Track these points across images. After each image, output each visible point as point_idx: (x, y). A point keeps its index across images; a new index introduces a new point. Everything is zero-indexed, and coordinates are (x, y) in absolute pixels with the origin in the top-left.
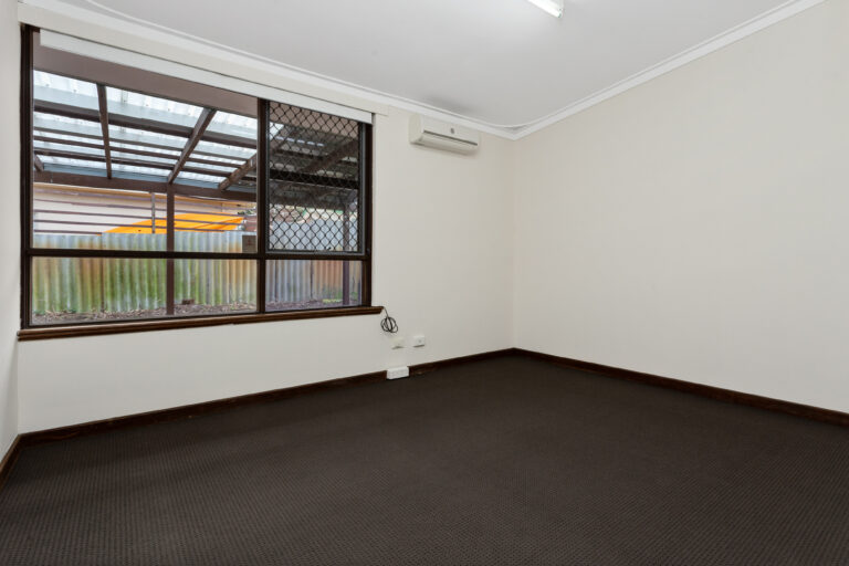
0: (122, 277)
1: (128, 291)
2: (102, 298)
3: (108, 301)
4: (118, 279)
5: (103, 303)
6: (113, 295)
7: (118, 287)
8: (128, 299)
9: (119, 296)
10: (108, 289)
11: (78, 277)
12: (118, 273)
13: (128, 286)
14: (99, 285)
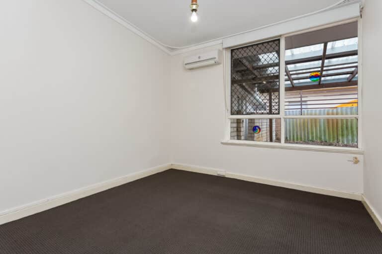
0: (347, 128)
1: (350, 134)
2: (337, 136)
3: (340, 138)
4: (345, 128)
5: (337, 139)
6: (343, 135)
7: (345, 132)
8: (350, 138)
9: (345, 136)
10: (340, 133)
11: (327, 127)
12: (345, 126)
13: (350, 131)
14: (336, 131)
